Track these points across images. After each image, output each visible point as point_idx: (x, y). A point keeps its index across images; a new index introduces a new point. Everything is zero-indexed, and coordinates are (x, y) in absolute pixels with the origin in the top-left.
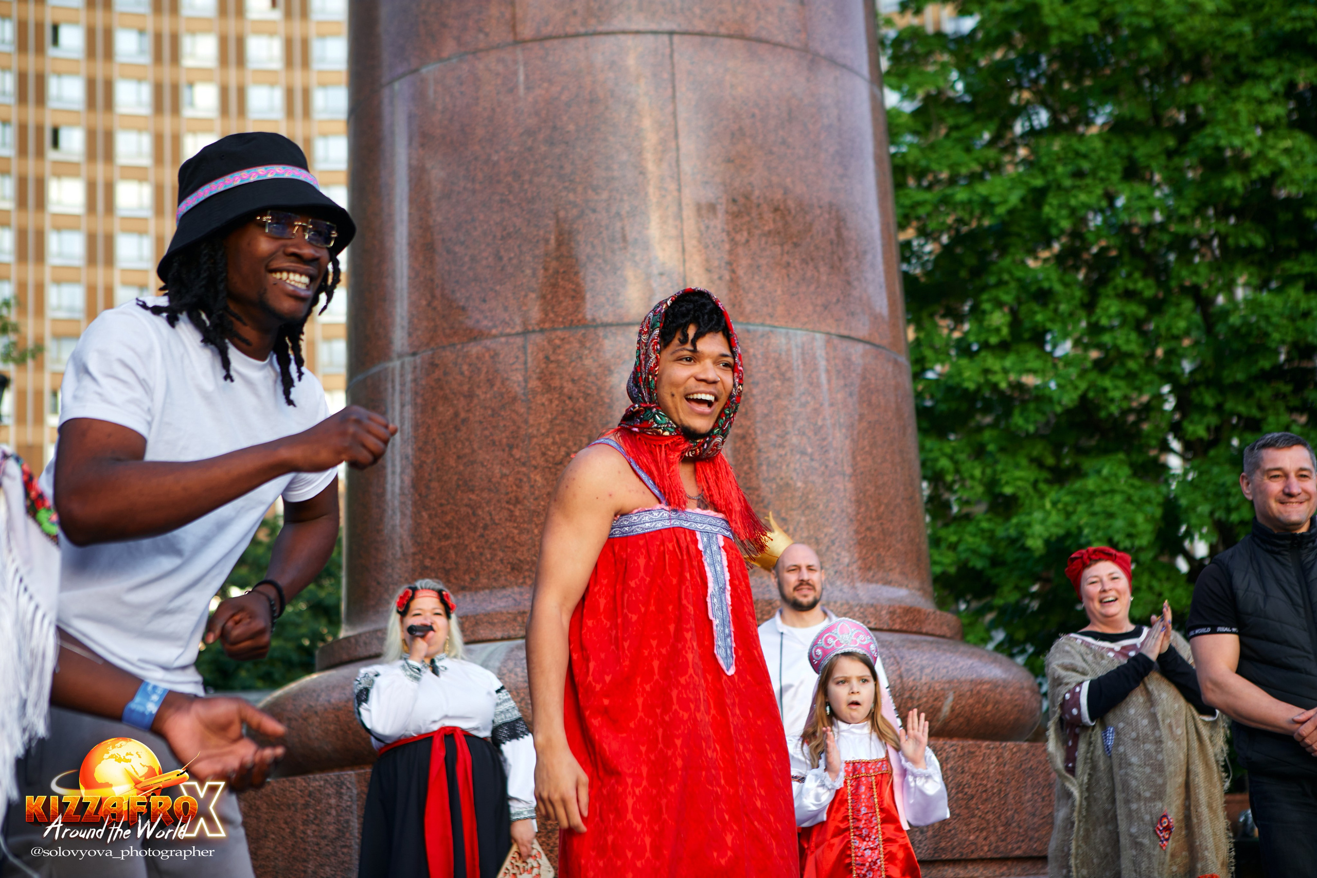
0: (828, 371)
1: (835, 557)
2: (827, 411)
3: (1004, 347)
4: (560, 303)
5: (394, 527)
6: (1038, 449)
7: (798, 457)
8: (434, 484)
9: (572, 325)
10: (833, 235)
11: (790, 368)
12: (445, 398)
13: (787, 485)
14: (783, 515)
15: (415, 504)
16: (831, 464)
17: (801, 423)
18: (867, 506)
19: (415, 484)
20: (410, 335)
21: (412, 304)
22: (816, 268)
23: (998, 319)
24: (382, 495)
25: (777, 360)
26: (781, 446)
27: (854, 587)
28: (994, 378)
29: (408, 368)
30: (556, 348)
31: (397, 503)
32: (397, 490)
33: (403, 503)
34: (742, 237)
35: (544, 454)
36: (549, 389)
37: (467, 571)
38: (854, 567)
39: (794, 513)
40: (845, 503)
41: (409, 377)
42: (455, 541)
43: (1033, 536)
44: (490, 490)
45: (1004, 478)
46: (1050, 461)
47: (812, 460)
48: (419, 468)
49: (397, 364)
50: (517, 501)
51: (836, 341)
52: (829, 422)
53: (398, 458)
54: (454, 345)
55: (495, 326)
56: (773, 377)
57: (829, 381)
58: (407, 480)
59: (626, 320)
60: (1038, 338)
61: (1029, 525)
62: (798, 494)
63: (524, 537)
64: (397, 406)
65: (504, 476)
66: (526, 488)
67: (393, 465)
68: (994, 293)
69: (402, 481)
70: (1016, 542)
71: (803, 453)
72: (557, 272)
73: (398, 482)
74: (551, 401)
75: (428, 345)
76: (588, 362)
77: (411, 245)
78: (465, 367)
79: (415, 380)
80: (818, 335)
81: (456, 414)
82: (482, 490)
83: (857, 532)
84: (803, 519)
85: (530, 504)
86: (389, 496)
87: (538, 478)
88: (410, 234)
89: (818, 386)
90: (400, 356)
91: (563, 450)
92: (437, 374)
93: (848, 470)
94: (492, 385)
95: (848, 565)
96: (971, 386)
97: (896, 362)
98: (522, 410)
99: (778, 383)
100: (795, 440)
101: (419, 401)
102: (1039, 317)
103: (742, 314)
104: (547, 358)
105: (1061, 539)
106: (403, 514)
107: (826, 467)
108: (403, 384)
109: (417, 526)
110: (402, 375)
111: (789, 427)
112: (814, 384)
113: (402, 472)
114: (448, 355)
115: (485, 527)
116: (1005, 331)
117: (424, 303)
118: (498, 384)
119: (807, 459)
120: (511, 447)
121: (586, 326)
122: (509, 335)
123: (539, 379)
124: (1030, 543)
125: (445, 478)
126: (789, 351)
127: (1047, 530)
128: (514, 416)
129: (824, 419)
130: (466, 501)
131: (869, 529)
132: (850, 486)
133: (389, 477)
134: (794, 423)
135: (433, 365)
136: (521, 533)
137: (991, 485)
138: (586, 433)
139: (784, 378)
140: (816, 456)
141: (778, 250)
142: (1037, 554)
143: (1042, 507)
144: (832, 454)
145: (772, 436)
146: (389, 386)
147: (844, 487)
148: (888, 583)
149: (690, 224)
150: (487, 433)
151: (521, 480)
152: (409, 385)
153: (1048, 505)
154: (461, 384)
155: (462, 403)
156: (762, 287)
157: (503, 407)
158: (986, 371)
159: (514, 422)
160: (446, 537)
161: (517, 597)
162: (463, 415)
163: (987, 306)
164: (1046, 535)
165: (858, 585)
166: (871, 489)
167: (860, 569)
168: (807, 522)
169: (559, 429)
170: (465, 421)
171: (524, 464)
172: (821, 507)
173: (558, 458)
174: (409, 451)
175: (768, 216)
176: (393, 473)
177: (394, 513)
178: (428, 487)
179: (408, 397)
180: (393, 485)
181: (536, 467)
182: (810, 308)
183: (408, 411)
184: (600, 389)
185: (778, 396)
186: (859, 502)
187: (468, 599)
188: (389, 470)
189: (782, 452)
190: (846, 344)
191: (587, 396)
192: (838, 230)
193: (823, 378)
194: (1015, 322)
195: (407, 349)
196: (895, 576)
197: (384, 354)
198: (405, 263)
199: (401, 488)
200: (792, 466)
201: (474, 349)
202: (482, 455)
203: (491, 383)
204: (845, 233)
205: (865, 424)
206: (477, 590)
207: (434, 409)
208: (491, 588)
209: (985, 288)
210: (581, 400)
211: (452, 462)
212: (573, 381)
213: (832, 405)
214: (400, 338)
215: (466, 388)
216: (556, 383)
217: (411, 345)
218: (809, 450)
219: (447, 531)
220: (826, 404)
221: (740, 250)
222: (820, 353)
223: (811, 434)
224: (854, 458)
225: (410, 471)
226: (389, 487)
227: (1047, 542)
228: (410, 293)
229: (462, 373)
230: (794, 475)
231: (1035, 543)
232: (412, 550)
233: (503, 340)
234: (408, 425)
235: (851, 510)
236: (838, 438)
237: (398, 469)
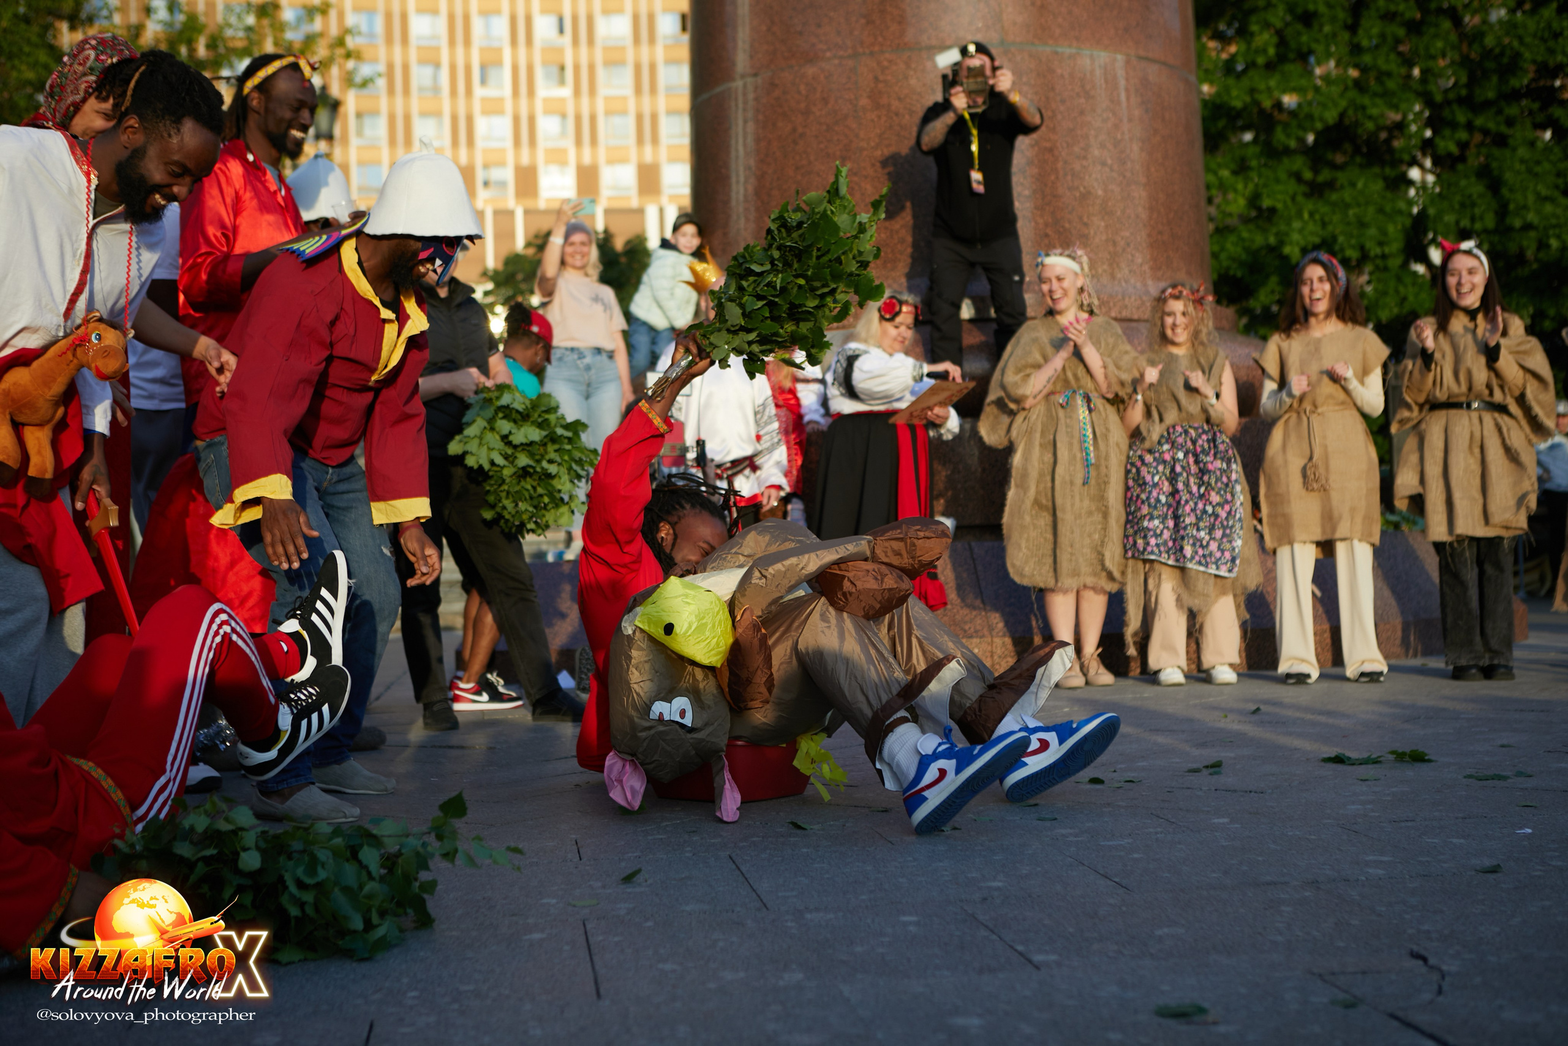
0: (1127, 90)
1: (1130, 257)
2: (1126, 126)
4: (888, 28)
7: (1099, 168)
9: (898, 48)
11: (1094, 87)
12: (784, 115)
13: (1089, 193)
14: (1085, 220)
15: (757, 209)
16: (1128, 174)
17: (1102, 137)
18: (1159, 212)
19: (758, 192)
20: (751, 57)
21: (754, 29)
24: (727, 202)
25: (1082, 80)
26: (1085, 158)
27: (1145, 285)
29: (750, 88)
30: (884, 69)
31: (741, 209)
32: (741, 198)
33: (746, 209)
36: (878, 106)
38: (1146, 267)
39: (1095, 219)
40: (1140, 209)
41: (751, 96)
47: (1112, 170)
48: (761, 177)
49: (739, 83)
51: (1135, 62)
52: (1127, 137)
53: (741, 169)
54: (792, 67)
55: (829, 49)
56: (1078, 95)
57: (1128, 98)
58: (750, 188)
62: (1098, 201)
64: (740, 122)
67: (738, 176)
69: (746, 190)
71: (1104, 164)
73: (742, 190)
74: (879, 117)
75: (768, 66)
78: (802, 87)
79: (756, 99)
80: (1119, 56)
81: (794, 130)
83: (1149, 235)
84: (1103, 224)
86: (733, 203)
89: (1119, 103)
90: (743, 76)
92: (777, 93)
93: (1143, 180)
94: (827, 103)
95: (1141, 265)
97: (1187, 81)
98: (854, 126)
99: (1082, 100)
100: (1096, 152)
101: (761, 117)
103: (1051, 37)
104: (876, 78)
106: (747, 219)
107: (1124, 177)
108: (745, 102)
110: (745, 94)
111: (1092, 141)
112: (1115, 101)
113: (746, 182)
114: (787, 76)
117: (764, 28)
118: (832, 102)
119: (1107, 169)
121: (911, 50)
122: (841, 57)
123: (869, 97)
126: (1092, 71)
128: (847, 131)
129: (1123, 133)
131: (1160, 233)
132: (1144, 194)
133: (734, 187)
134: (1096, 137)
135: (773, 85)
139: (1088, 96)
140: (1115, 167)
144: (1129, 165)
145: (1076, 149)
146: (733, 104)
147: (1140, 194)
150: (822, 146)
151: (853, 189)
152: (751, 103)
154: (798, 102)
155: (799, 119)
157: (836, 123)
159: (847, 136)
162: (800, 130)
165: (1150, 282)
166: (1162, 197)
167: (1151, 268)
168: (1107, 227)
170: (802, 135)
172: (1119, 213)
174: (752, 162)
176: (738, 182)
179: (750, 114)
180: (738, 193)
181: (866, 177)
182: (1113, 31)
183: (751, 127)
185: (1082, 113)
186: (1151, 209)
188: (734, 180)
189: (1085, 163)
190: (1143, 64)
193: (1123, 97)
195: (749, 70)
197: (727, 75)
199: (745, 196)
200: (1094, 176)
201: (810, 70)
203: (825, 101)
205: (1158, 138)
207: (774, 124)
210: (907, 117)
211: (791, 173)
212: (900, 99)
213: (1130, 120)
214: (742, 60)
215: (803, 105)
216: (884, 101)
217: (752, 66)
218: (1109, 162)
220: (1125, 120)
222: (1121, 73)
223: (1111, 147)
224: (1148, 169)
225: (752, 180)
226: (733, 195)
228: (751, 19)
229: (799, 92)
230: (1095, 184)
233: (836, 61)
234: (750, 140)
235: (1144, 215)
236: (1135, 150)
237: (742, 179)
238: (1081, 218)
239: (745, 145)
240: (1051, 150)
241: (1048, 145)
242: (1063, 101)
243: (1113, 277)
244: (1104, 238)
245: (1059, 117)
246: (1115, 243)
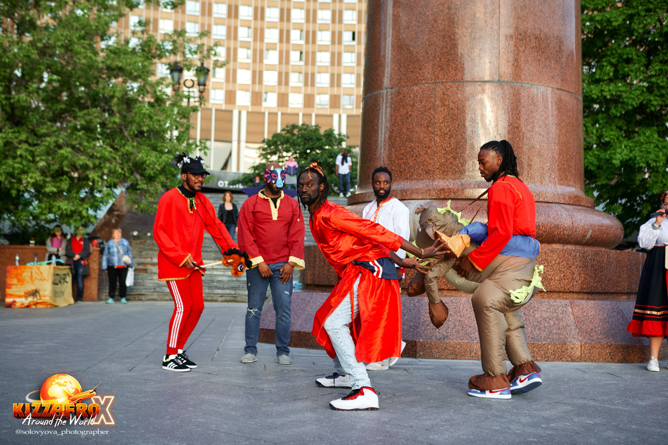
0: (552, 103)
1: (549, 175)
2: (550, 118)
3: (611, 80)
4: (450, 72)
5: (381, 153)
6: (621, 123)
7: (538, 136)
8: (398, 139)
9: (454, 81)
10: (558, 49)
11: (537, 101)
12: (403, 106)
13: (533, 146)
15: (389, 145)
16: (551, 139)
17: (540, 123)
18: (563, 156)
19: (390, 138)
20: (390, 80)
21: (392, 69)
22: (550, 61)
23: (609, 69)
24: (377, 141)
25: (532, 98)
26: (532, 131)
27: (556, 187)
28: (605, 94)
29: (389, 93)
30: (447, 89)
31: (382, 145)
32: (383, 140)
33: (385, 145)
34: (521, 49)
35: (440, 130)
36: (444, 105)
37: (408, 172)
38: (556, 179)
39: (535, 158)
40: (555, 154)
41: (389, 97)
42: (404, 161)
43: (616, 159)
44: (419, 142)
45: (605, 134)
46: (625, 128)
47: (543, 137)
48: (392, 132)
49: (385, 91)
50: (429, 147)
51: (556, 91)
52: (551, 123)
53: (384, 127)
54: (408, 86)
55: (424, 80)
56: (531, 105)
57: (552, 107)
58: (387, 136)
59: (475, 80)
60: (624, 77)
61: (615, 154)
62: (537, 150)
63: (431, 161)
64: (384, 108)
65: (424, 137)
66: (433, 143)
67: (382, 130)
68: (608, 58)
69: (385, 136)
70: (609, 161)
71: (540, 134)
72: (449, 60)
73: (383, 137)
74: (444, 110)
75: (397, 85)
76: (459, 96)
77: (393, 46)
78: (412, 95)
79: (391, 98)
80: (549, 88)
81: (407, 113)
82: (416, 142)
83: (558, 166)
85: (434, 149)
86: (379, 142)
87: (438, 139)
88: (392, 41)
89: (548, 108)
90: (386, 88)
91: (448, 129)
92: (401, 96)
93: (557, 142)
94: (422, 102)
95: (554, 178)
96: (595, 97)
97: (578, 99)
98: (433, 113)
99: (532, 107)
100: (537, 129)
101: (393, 106)
102: (626, 69)
103: (520, 79)
104: (444, 93)
105: (627, 161)
106: (385, 149)
107: (549, 140)
108: (387, 99)
109: (390, 154)
110: (386, 96)
111: (536, 125)
112: (546, 108)
113: (385, 133)
114: (405, 90)
115: (416, 156)
116: (611, 74)
117: (397, 68)
118: (424, 102)
119: (541, 137)
120: (428, 127)
121: (459, 82)
122: (429, 83)
123: (440, 101)
124: (614, 162)
125: (402, 137)
126: (538, 94)
127: (622, 157)
128: (430, 115)
129: (549, 121)
130: (409, 146)
131: (563, 165)
132: (557, 148)
133: (380, 134)
134: (537, 123)
135: (399, 93)
136: (430, 159)
137: (600, 137)
138: (457, 123)
139: (534, 105)
140: (545, 136)
141: (536, 54)
142: (617, 166)
143: (621, 147)
144: (551, 135)
145: (529, 128)
146: (381, 99)
147: (555, 148)
148: (568, 186)
149: (503, 42)
150: (419, 120)
151: (431, 139)
152: (389, 100)
153: (623, 147)
154: (410, 101)
155: (410, 108)
156: (529, 69)
157: (426, 111)
158: (602, 91)
159: (430, 117)
160: (401, 159)
161: (428, 184)
162: (410, 113)
163: (605, 64)
164: (621, 159)
165: (557, 186)
166: (565, 149)
167: (558, 180)
169: (447, 121)
170: (410, 115)
171: (433, 133)
172: (545, 156)
173: (446, 132)
174: (388, 125)
175: (533, 40)
176: (382, 133)
177: (381, 148)
178: (395, 140)
179: (388, 105)
180: (381, 137)
182: (547, 77)
183: (389, 110)
184: (463, 106)
185: (532, 112)
186: (560, 154)
187: (409, 183)
188: (380, 132)
189: (532, 134)
190: (559, 92)
191: (458, 109)
192: (560, 46)
193: (550, 106)
194: (616, 72)
195: (389, 86)
196: (571, 183)
197: (380, 87)
198: (390, 52)
200: (535, 139)
201: (416, 88)
202: (416, 129)
204: (562, 48)
205: (564, 124)
206: (412, 180)
207: (398, 110)
208: (418, 180)
209: (604, 56)
210: (456, 110)
211: (405, 131)
212: (453, 102)
213: (552, 116)
214: (386, 81)
215: (411, 103)
216: (447, 103)
217: (391, 85)
218: (543, 133)
219: (401, 157)
220: (550, 116)
221: (521, 54)
222: (549, 95)
223: (543, 127)
224: (559, 137)
225: (388, 133)
226: (379, 138)
227: (621, 162)
228: (391, 64)
229: (410, 97)
230: (536, 143)
231: (616, 162)
232: (388, 163)
233: (427, 85)
234: (388, 115)
235: (556, 157)
236: (553, 129)
237: (383, 132)
238: (529, 157)
239: (385, 117)
240: (518, 128)
241: (516, 125)
242: (524, 107)
243: (542, 183)
244: (538, 166)
245: (522, 113)
246: (543, 169)
